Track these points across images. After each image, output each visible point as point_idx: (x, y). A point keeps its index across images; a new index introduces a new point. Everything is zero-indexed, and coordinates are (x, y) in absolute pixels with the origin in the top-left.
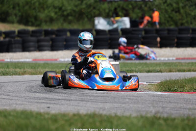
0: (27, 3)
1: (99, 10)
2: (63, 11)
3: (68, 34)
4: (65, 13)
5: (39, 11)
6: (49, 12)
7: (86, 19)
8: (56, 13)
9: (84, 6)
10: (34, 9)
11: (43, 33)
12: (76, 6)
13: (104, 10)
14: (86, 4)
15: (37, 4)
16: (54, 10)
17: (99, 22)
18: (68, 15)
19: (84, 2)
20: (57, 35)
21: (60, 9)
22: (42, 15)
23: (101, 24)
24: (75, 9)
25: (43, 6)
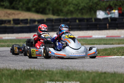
0: (56, 2)
1: (101, 6)
2: (79, 7)
3: (77, 21)
4: (80, 8)
5: (63, 7)
6: (70, 7)
7: (93, 12)
8: (74, 8)
9: (91, 4)
10: (60, 5)
11: (62, 20)
12: (87, 4)
13: (104, 6)
14: (93, 2)
15: (62, 2)
16: (73, 6)
17: (99, 14)
18: (81, 9)
19: (91, 1)
20: (70, 22)
21: (77, 5)
22: (65, 9)
23: (101, 15)
24: (86, 5)
25: (65, 4)
